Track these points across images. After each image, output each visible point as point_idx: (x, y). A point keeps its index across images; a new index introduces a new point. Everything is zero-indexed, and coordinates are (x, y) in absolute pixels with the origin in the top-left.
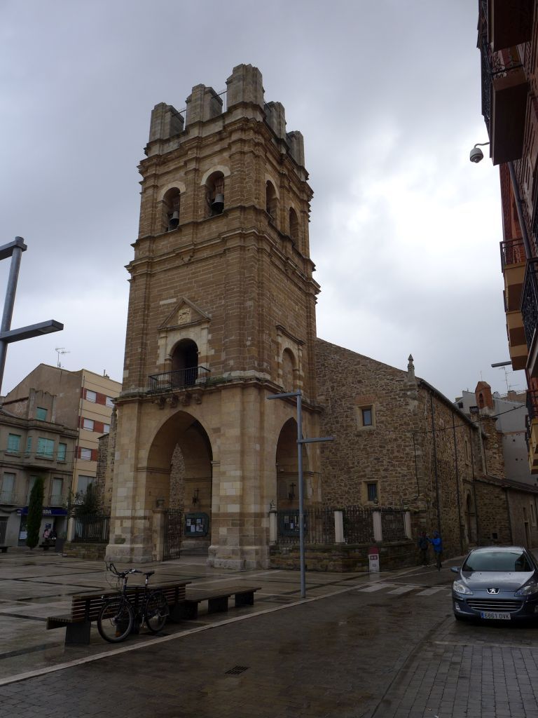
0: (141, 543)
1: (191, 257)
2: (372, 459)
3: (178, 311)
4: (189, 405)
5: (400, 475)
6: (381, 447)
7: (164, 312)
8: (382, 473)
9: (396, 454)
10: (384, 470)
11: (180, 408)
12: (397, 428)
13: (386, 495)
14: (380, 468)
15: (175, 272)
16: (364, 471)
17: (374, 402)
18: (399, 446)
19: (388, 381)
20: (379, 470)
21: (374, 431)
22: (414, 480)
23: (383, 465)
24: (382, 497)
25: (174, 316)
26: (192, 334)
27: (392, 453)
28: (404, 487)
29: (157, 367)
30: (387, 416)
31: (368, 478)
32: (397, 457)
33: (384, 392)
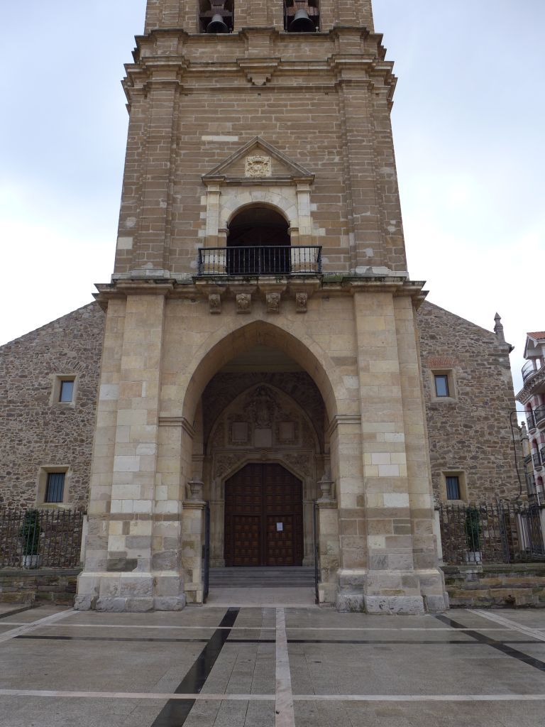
0: (172, 568)
1: (268, 80)
2: (454, 442)
3: (243, 157)
4: (278, 313)
5: (495, 465)
6: (466, 426)
7: (213, 155)
8: (470, 462)
9: (487, 437)
10: (472, 458)
11: (258, 315)
12: (487, 403)
13: (475, 492)
14: (467, 454)
15: (233, 96)
16: (444, 458)
17: (454, 366)
18: (491, 427)
19: (473, 342)
20: (465, 458)
21: (456, 404)
22: (514, 474)
23: (470, 451)
24: (471, 494)
25: (236, 162)
26: (277, 198)
27: (482, 435)
28: (500, 482)
29: (199, 241)
30: (472, 386)
31: (450, 468)
32: (488, 441)
33: (468, 354)
